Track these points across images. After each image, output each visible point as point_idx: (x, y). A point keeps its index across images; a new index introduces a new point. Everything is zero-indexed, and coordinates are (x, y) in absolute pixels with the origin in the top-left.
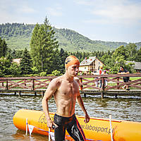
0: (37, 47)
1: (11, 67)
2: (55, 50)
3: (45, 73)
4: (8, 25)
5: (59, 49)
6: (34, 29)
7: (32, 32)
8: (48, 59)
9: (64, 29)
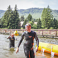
0: (44, 18)
1: (33, 26)
2: (51, 19)
3: (47, 28)
4: (33, 8)
5: (53, 19)
6: (43, 10)
7: (42, 11)
8: (48, 23)
9: (56, 10)
